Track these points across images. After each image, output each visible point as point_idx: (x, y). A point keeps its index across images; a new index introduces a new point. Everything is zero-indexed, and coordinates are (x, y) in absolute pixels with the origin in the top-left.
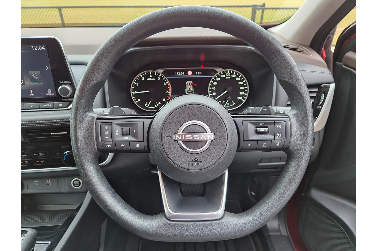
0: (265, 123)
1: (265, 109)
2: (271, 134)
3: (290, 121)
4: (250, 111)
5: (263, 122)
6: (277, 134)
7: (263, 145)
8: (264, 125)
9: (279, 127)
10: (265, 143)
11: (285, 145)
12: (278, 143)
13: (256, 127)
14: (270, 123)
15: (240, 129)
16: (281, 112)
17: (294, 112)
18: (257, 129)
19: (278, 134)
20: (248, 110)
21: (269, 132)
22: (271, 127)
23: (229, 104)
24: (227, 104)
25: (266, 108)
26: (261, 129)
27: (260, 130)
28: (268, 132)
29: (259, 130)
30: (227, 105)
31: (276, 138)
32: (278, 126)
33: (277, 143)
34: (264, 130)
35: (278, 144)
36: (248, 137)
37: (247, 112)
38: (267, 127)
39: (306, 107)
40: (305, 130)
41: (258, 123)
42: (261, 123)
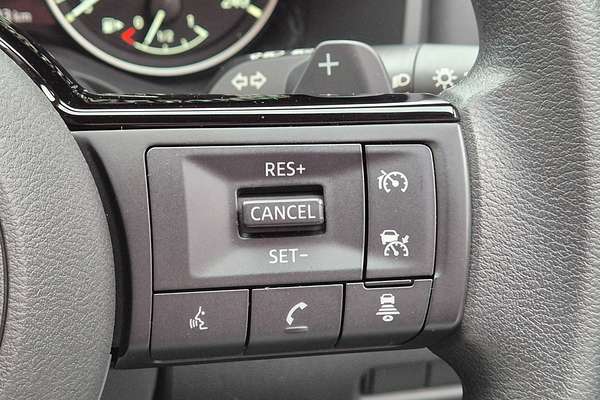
0: (298, 159)
1: (329, 64)
2: (344, 240)
3: (469, 139)
4: (259, 75)
5: (286, 157)
6: (385, 238)
7: (290, 320)
8: (294, 174)
9: (396, 184)
10: (302, 305)
11: (435, 312)
12: (392, 300)
13: (244, 193)
14: (335, 163)
15: (127, 210)
16: (445, 78)
17: (495, 79)
18: (247, 202)
19: (389, 239)
20: (248, 74)
21: (330, 226)
22: (341, 187)
23: (169, 35)
24: (161, 37)
25: (337, 53)
26: (272, 207)
27: (267, 214)
28: (322, 228)
29: (258, 214)
30: (156, 43)
31: (375, 265)
32: (385, 179)
33: (383, 300)
34: (294, 212)
35: (388, 306)
36: (187, 266)
37: (239, 87)
38: (318, 190)
39: (566, 43)
40: (566, 206)
41: (256, 163)
42: (275, 158)
